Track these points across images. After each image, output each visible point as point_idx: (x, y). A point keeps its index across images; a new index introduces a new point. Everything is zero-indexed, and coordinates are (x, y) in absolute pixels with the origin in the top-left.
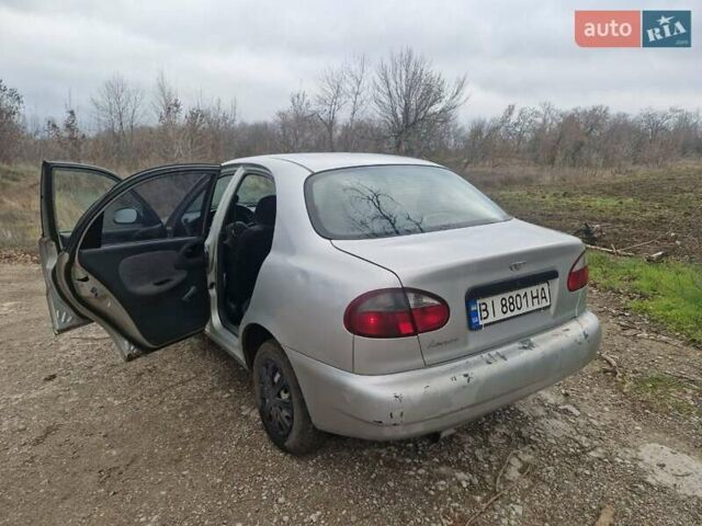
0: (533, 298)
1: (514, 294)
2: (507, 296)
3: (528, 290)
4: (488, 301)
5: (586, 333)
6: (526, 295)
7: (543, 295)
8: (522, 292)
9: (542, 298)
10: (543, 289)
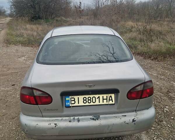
0: (103, 99)
1: (91, 96)
2: (87, 96)
3: (101, 96)
4: (76, 97)
5: (135, 120)
6: (99, 97)
7: (111, 99)
8: (97, 96)
9: (109, 100)
10: (111, 96)
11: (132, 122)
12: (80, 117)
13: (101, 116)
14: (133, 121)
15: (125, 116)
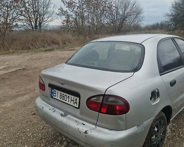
0: (71, 100)
1: (65, 94)
2: (62, 93)
4: (57, 91)
5: (87, 132)
6: (69, 97)
7: (76, 102)
8: (68, 95)
9: (75, 103)
10: (76, 99)
11: (84, 133)
12: (57, 110)
13: (69, 115)
14: (86, 132)
15: (84, 124)
